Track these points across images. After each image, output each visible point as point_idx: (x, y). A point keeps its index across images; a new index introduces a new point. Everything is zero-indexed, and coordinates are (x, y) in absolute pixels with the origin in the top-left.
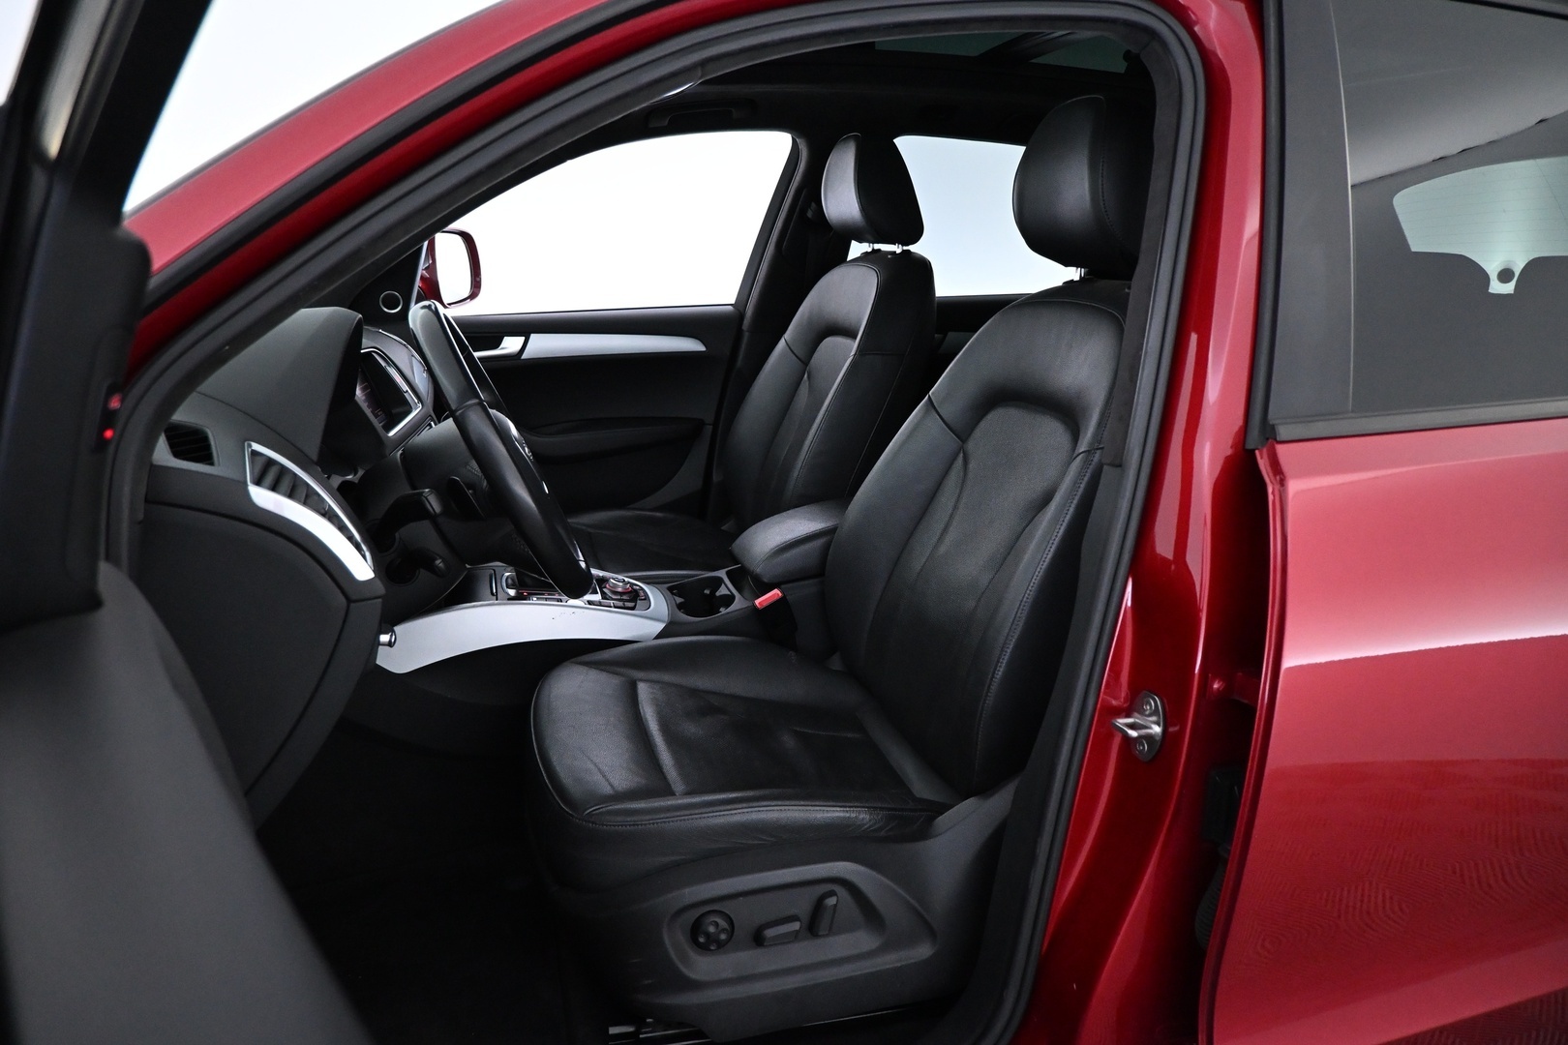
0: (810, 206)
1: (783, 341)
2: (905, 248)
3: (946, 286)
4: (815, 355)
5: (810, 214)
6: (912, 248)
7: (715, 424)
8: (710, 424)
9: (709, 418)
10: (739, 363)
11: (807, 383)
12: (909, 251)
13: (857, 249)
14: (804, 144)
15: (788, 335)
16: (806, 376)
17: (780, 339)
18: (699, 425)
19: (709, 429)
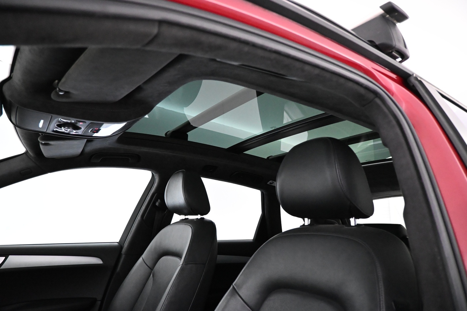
0: (157, 201)
1: (141, 259)
2: (202, 217)
3: (222, 236)
4: (157, 265)
5: (157, 204)
6: (205, 217)
7: (102, 301)
8: (99, 301)
9: (99, 297)
10: (118, 269)
11: (152, 279)
12: (203, 218)
13: (176, 218)
14: (158, 176)
15: (144, 256)
16: (151, 275)
17: (140, 257)
18: (95, 300)
19: (99, 303)
